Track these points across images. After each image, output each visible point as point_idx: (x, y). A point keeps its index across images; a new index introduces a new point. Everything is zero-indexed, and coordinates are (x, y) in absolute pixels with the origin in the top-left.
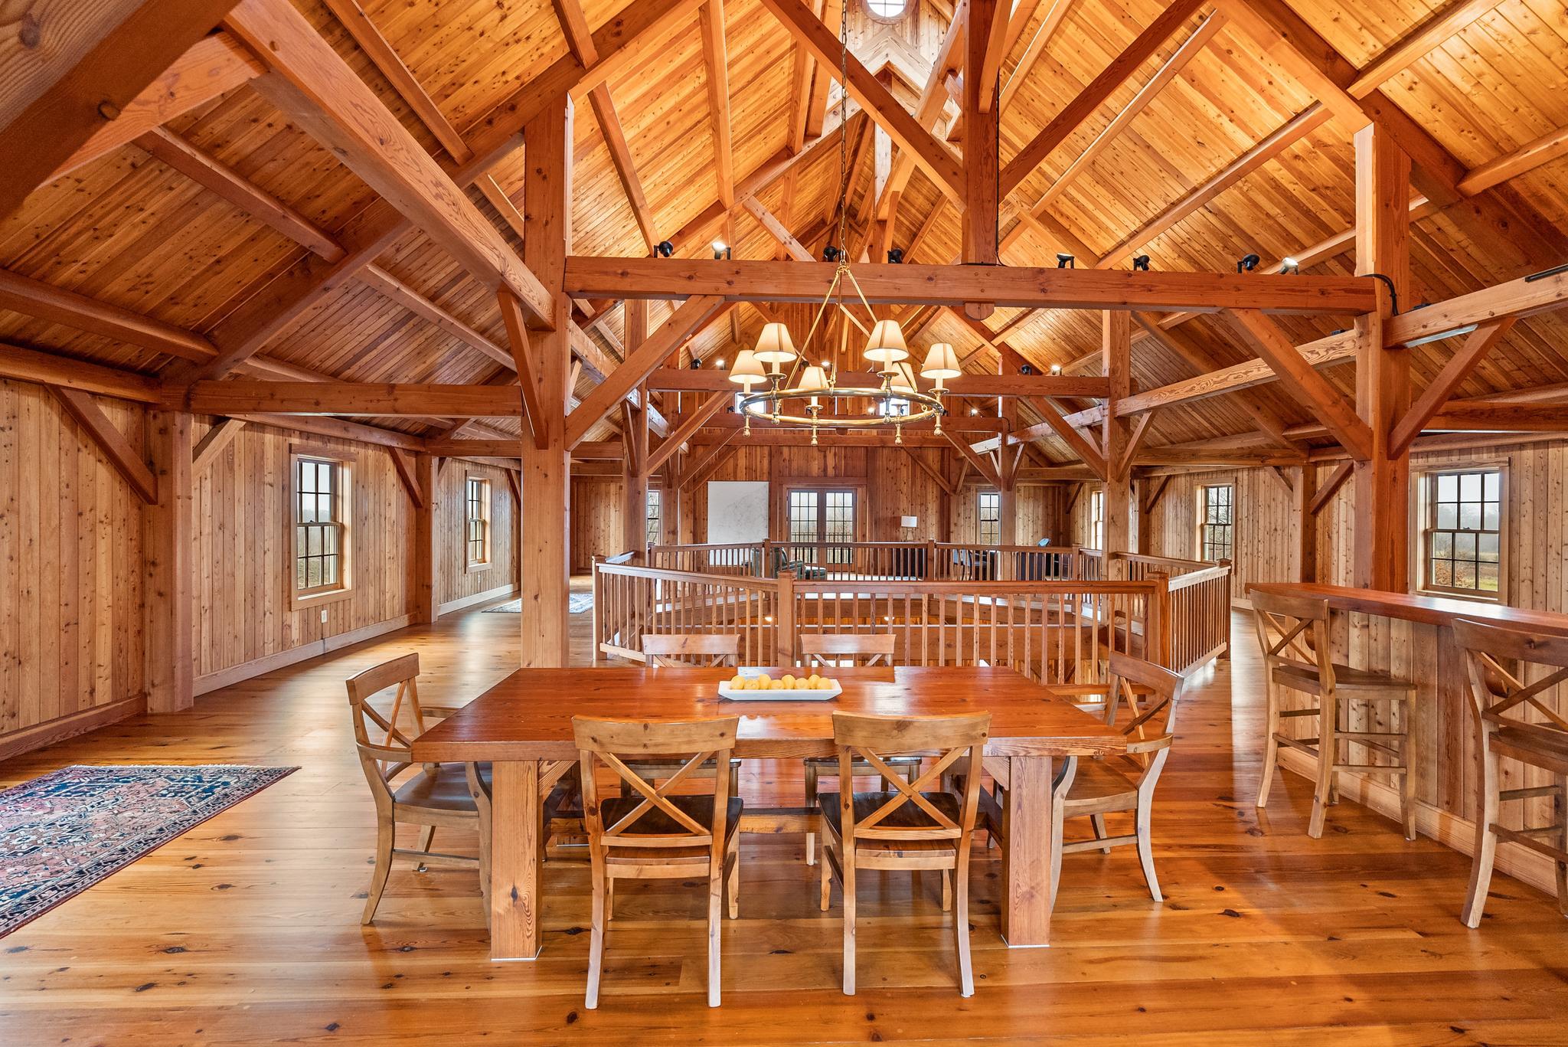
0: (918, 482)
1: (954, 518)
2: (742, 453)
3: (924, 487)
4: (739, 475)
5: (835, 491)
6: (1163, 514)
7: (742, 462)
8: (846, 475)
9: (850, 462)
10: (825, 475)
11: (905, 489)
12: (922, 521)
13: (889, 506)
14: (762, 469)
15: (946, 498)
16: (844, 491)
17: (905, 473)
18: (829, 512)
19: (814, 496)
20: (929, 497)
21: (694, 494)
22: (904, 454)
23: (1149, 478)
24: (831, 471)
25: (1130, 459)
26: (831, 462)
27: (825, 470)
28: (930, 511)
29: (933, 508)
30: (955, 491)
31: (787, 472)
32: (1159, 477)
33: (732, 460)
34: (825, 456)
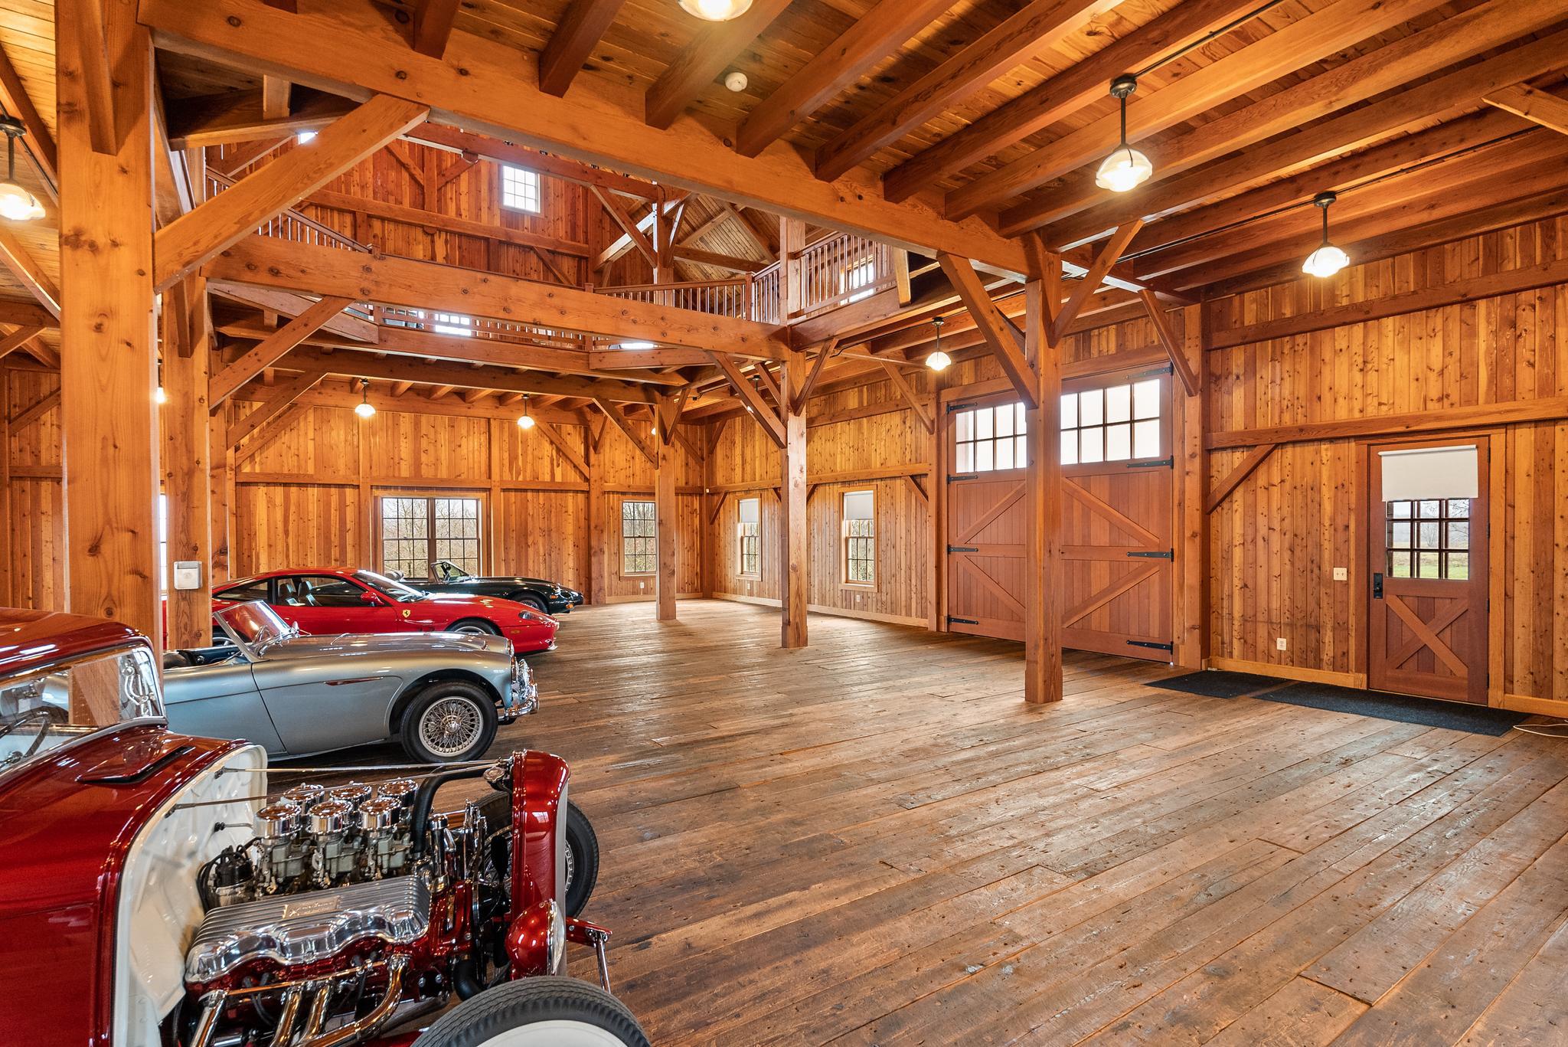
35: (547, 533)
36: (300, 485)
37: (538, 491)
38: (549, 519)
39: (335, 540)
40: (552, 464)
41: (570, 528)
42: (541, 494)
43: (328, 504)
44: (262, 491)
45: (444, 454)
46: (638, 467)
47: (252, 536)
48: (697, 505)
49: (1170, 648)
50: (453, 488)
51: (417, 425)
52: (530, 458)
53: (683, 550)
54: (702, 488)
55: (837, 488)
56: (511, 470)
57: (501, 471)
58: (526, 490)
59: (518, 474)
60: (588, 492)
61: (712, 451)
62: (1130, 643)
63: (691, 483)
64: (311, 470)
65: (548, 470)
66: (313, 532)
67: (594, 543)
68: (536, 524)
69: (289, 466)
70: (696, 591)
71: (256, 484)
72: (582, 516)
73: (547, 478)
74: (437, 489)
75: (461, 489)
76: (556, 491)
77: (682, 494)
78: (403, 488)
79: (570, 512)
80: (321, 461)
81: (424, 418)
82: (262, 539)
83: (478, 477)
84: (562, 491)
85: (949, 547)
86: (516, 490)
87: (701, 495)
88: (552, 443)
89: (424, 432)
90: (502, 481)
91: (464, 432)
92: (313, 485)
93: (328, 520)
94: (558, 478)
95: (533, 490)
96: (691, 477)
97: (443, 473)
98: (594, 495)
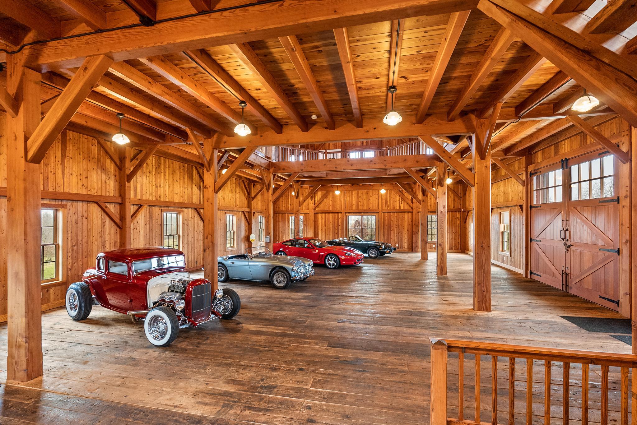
5: (367, 151)
8: (371, 145)
16: (371, 150)
35: (398, 226)
36: (328, 213)
37: (395, 212)
38: (398, 222)
39: (336, 228)
40: (400, 203)
41: (406, 225)
42: (396, 213)
43: (335, 218)
44: (320, 214)
45: (365, 202)
46: (432, 202)
47: (318, 227)
48: (458, 216)
49: (618, 303)
50: (368, 212)
51: (358, 194)
52: (392, 201)
53: (452, 233)
54: (461, 209)
55: (499, 210)
56: (386, 206)
57: (382, 206)
58: (390, 212)
59: (388, 207)
60: (412, 212)
61: (465, 194)
62: (600, 297)
63: (456, 207)
64: (331, 209)
65: (398, 205)
66: (331, 226)
67: (414, 230)
68: (394, 223)
69: (326, 208)
70: (458, 249)
71: (319, 213)
72: (410, 220)
73: (398, 208)
74: (363, 213)
75: (370, 213)
76: (401, 212)
77: (452, 212)
78: (354, 213)
79: (406, 219)
80: (334, 206)
81: (360, 192)
82: (320, 227)
83: (375, 208)
84: (403, 212)
85: (531, 239)
86: (387, 212)
87: (460, 212)
88: (399, 196)
89: (359, 196)
90: (382, 209)
91: (371, 195)
92: (331, 213)
93: (335, 222)
94: (402, 208)
95: (393, 212)
96: (456, 204)
97: (365, 208)
98: (414, 213)
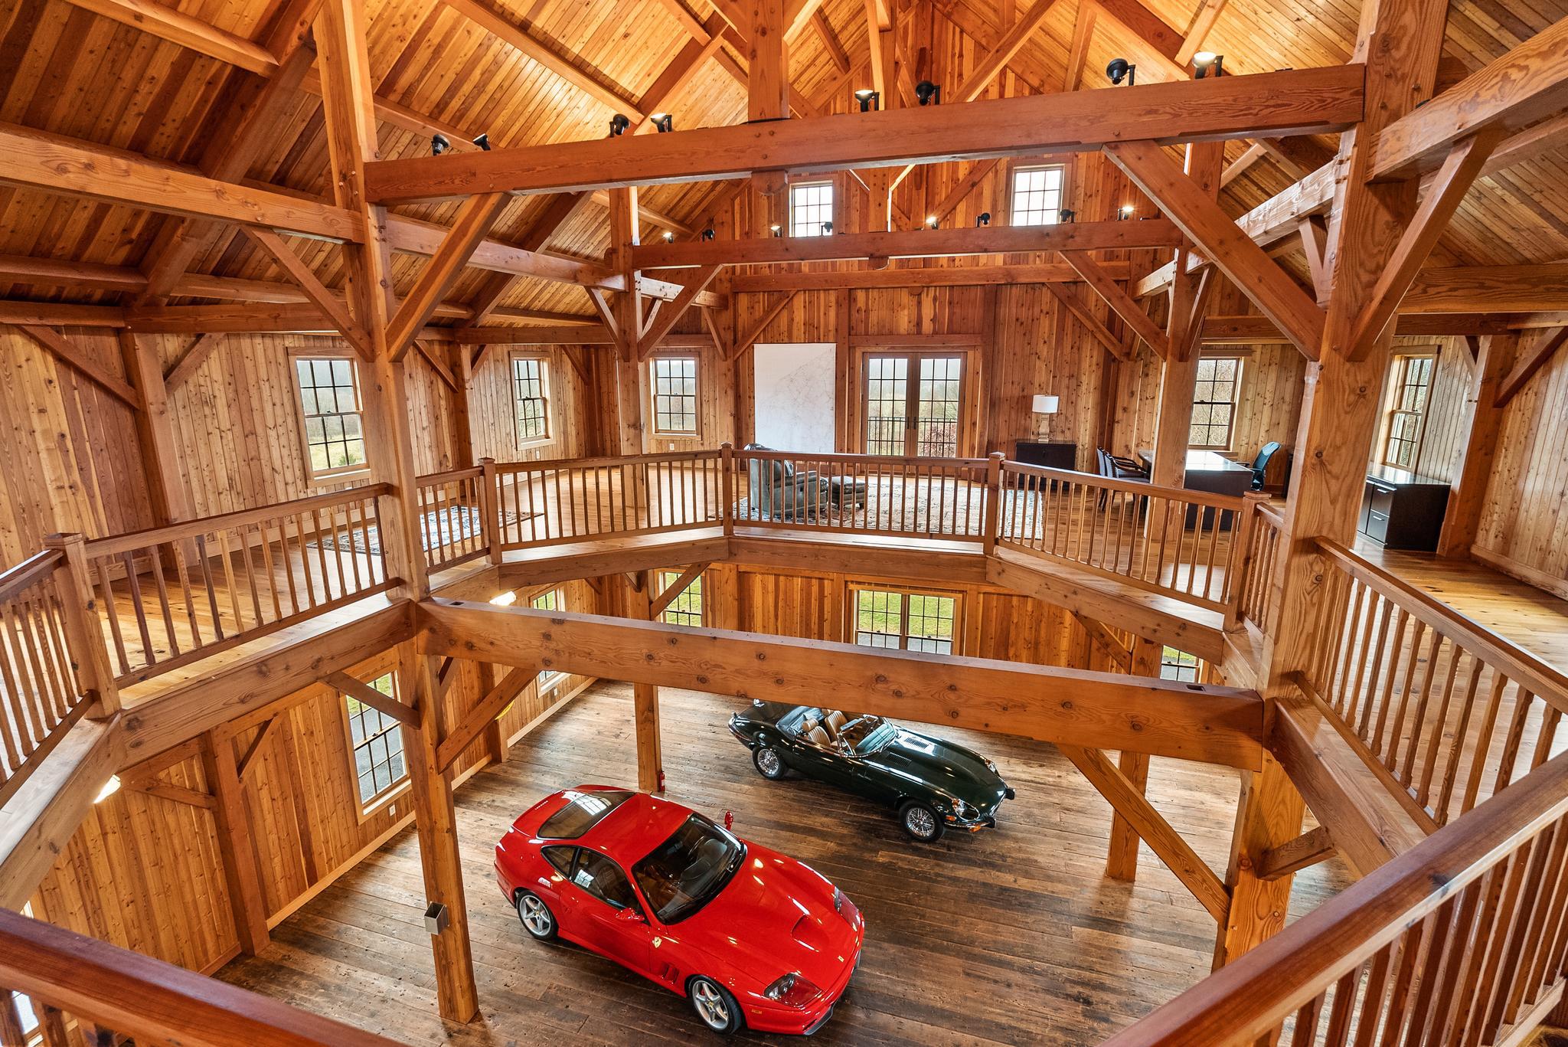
0: (1068, 342)
1: (1122, 399)
2: (799, 301)
3: (1077, 348)
4: (795, 333)
5: (935, 355)
6: (1537, 411)
7: (800, 315)
8: (951, 332)
9: (957, 310)
10: (919, 332)
11: (1044, 351)
12: (1069, 403)
13: (1016, 380)
14: (826, 325)
15: (1113, 366)
16: (948, 355)
17: (1046, 327)
18: (925, 388)
19: (902, 364)
20: (1086, 364)
21: (736, 362)
22: (1046, 295)
23: (1518, 333)
24: (927, 326)
25: (1389, 299)
26: (928, 311)
27: (919, 324)
28: (1084, 387)
29: (1089, 381)
30: (1128, 355)
31: (862, 328)
32: (1544, 330)
33: (785, 313)
34: (919, 303)
43: (809, 593)
75: (937, 588)
78: (877, 583)
